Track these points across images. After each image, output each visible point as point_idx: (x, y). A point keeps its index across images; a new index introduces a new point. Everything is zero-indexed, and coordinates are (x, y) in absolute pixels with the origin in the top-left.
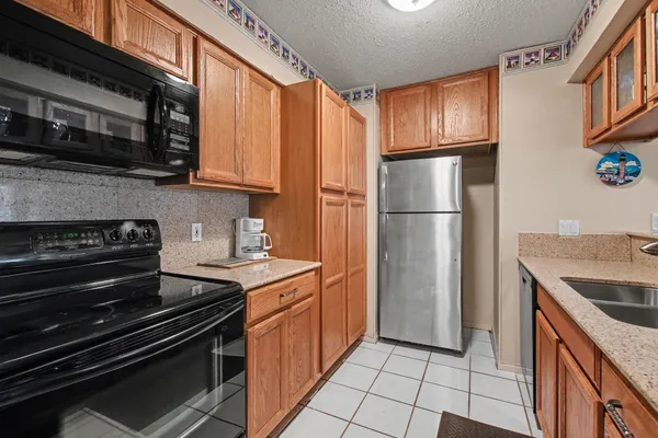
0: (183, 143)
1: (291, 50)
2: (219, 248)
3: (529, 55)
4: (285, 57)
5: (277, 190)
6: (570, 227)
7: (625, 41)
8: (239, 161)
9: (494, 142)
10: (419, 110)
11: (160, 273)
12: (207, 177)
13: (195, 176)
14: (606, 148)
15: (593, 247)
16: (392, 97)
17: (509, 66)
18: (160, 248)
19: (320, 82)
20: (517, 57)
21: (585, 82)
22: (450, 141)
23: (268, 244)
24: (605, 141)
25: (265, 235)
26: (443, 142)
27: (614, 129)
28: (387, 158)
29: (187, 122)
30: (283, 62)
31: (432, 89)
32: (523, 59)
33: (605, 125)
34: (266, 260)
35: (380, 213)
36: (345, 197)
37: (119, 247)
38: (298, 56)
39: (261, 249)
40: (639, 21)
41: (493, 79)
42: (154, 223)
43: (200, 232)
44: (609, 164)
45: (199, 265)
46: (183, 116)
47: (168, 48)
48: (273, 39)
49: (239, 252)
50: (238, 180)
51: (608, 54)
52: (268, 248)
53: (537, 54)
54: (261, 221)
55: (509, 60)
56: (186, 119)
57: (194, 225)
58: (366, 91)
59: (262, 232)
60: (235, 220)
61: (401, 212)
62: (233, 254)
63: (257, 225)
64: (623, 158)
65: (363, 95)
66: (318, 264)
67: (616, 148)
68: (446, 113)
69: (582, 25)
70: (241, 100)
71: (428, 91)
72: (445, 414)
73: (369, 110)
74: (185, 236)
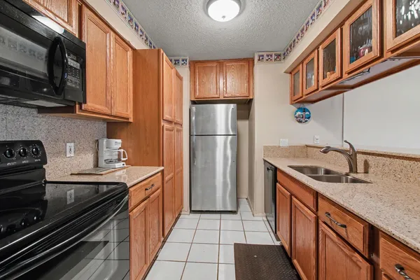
0: (76, 83)
1: (140, 26)
2: (87, 161)
3: (268, 56)
4: (136, 30)
5: (131, 120)
6: (285, 143)
7: (310, 58)
8: (109, 98)
9: (251, 98)
10: (213, 75)
11: (46, 182)
12: (90, 109)
13: (81, 108)
14: (298, 105)
15: (293, 152)
16: (197, 66)
17: (259, 60)
18: (46, 163)
19: (162, 51)
20: (263, 56)
21: (291, 73)
22: (230, 95)
23: (124, 157)
24: (299, 102)
25: (122, 150)
26: (226, 96)
27: (304, 97)
28: (194, 103)
29: (79, 68)
30: (136, 33)
31: (221, 64)
32: (266, 58)
33: (301, 95)
34: (125, 168)
35: (190, 135)
36: (173, 125)
37: (13, 164)
38: (143, 30)
39: (119, 160)
40: (316, 51)
41: (251, 65)
42: (39, 143)
43: (73, 150)
44: (299, 113)
45: (72, 174)
46: (75, 63)
47: (62, 9)
48: (129, 16)
49: (102, 163)
50: (109, 112)
51: (302, 62)
52: (125, 159)
53: (271, 56)
54: (120, 141)
55: (259, 56)
56: (77, 65)
57: (68, 144)
58: (183, 60)
59: (120, 148)
60: (98, 140)
61: (201, 135)
62: (96, 165)
63: (117, 143)
64: (304, 110)
65: (181, 62)
66: (162, 168)
67: (302, 106)
68: (228, 79)
69: (292, 46)
70: (110, 56)
71: (218, 66)
72: (236, 245)
73: (185, 72)
74: (63, 152)
